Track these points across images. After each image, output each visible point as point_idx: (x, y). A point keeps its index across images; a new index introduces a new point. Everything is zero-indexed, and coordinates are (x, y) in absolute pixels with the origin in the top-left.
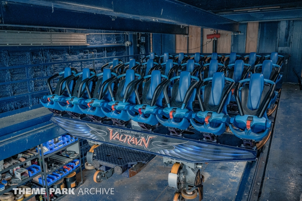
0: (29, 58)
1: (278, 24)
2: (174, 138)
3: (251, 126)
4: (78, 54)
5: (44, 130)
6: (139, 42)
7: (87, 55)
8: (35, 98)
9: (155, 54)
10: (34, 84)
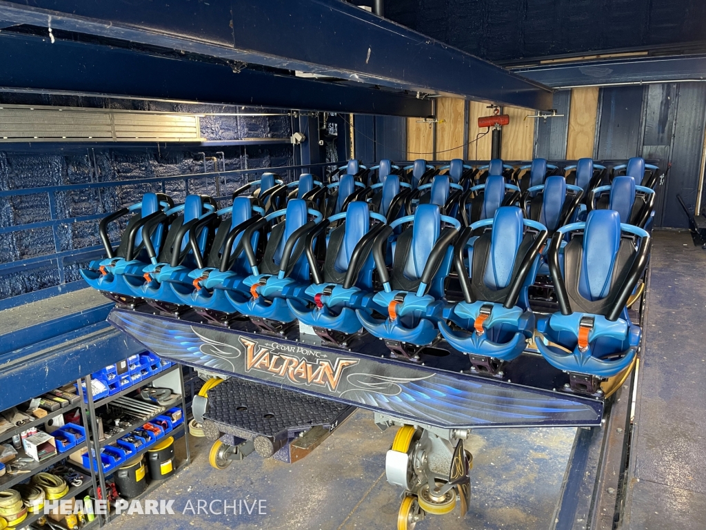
0: (58, 170)
1: (643, 94)
2: (401, 365)
3: (590, 341)
4: (181, 161)
5: (91, 343)
6: (324, 135)
7: (202, 165)
8: (74, 266)
9: (360, 163)
10: (72, 231)
